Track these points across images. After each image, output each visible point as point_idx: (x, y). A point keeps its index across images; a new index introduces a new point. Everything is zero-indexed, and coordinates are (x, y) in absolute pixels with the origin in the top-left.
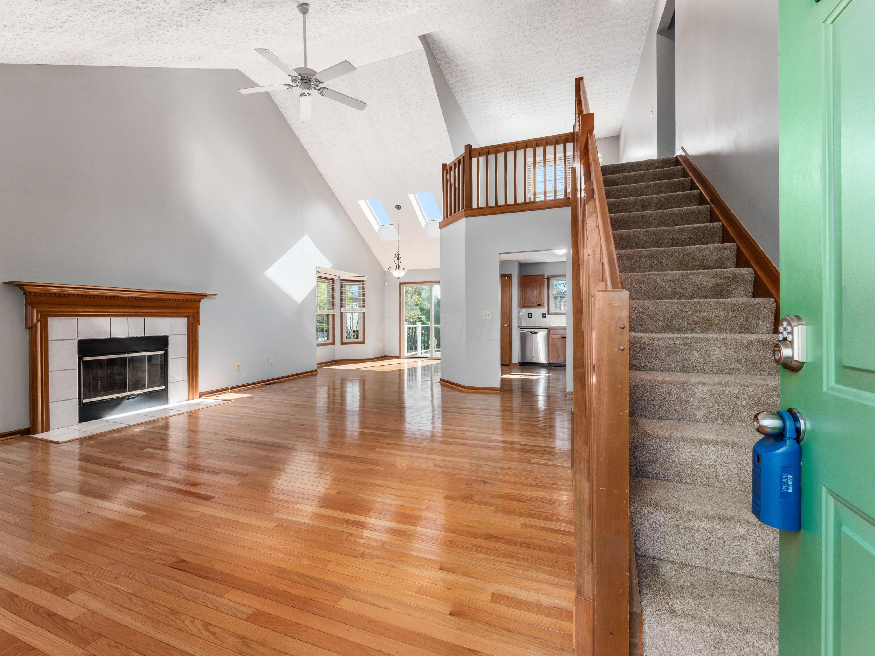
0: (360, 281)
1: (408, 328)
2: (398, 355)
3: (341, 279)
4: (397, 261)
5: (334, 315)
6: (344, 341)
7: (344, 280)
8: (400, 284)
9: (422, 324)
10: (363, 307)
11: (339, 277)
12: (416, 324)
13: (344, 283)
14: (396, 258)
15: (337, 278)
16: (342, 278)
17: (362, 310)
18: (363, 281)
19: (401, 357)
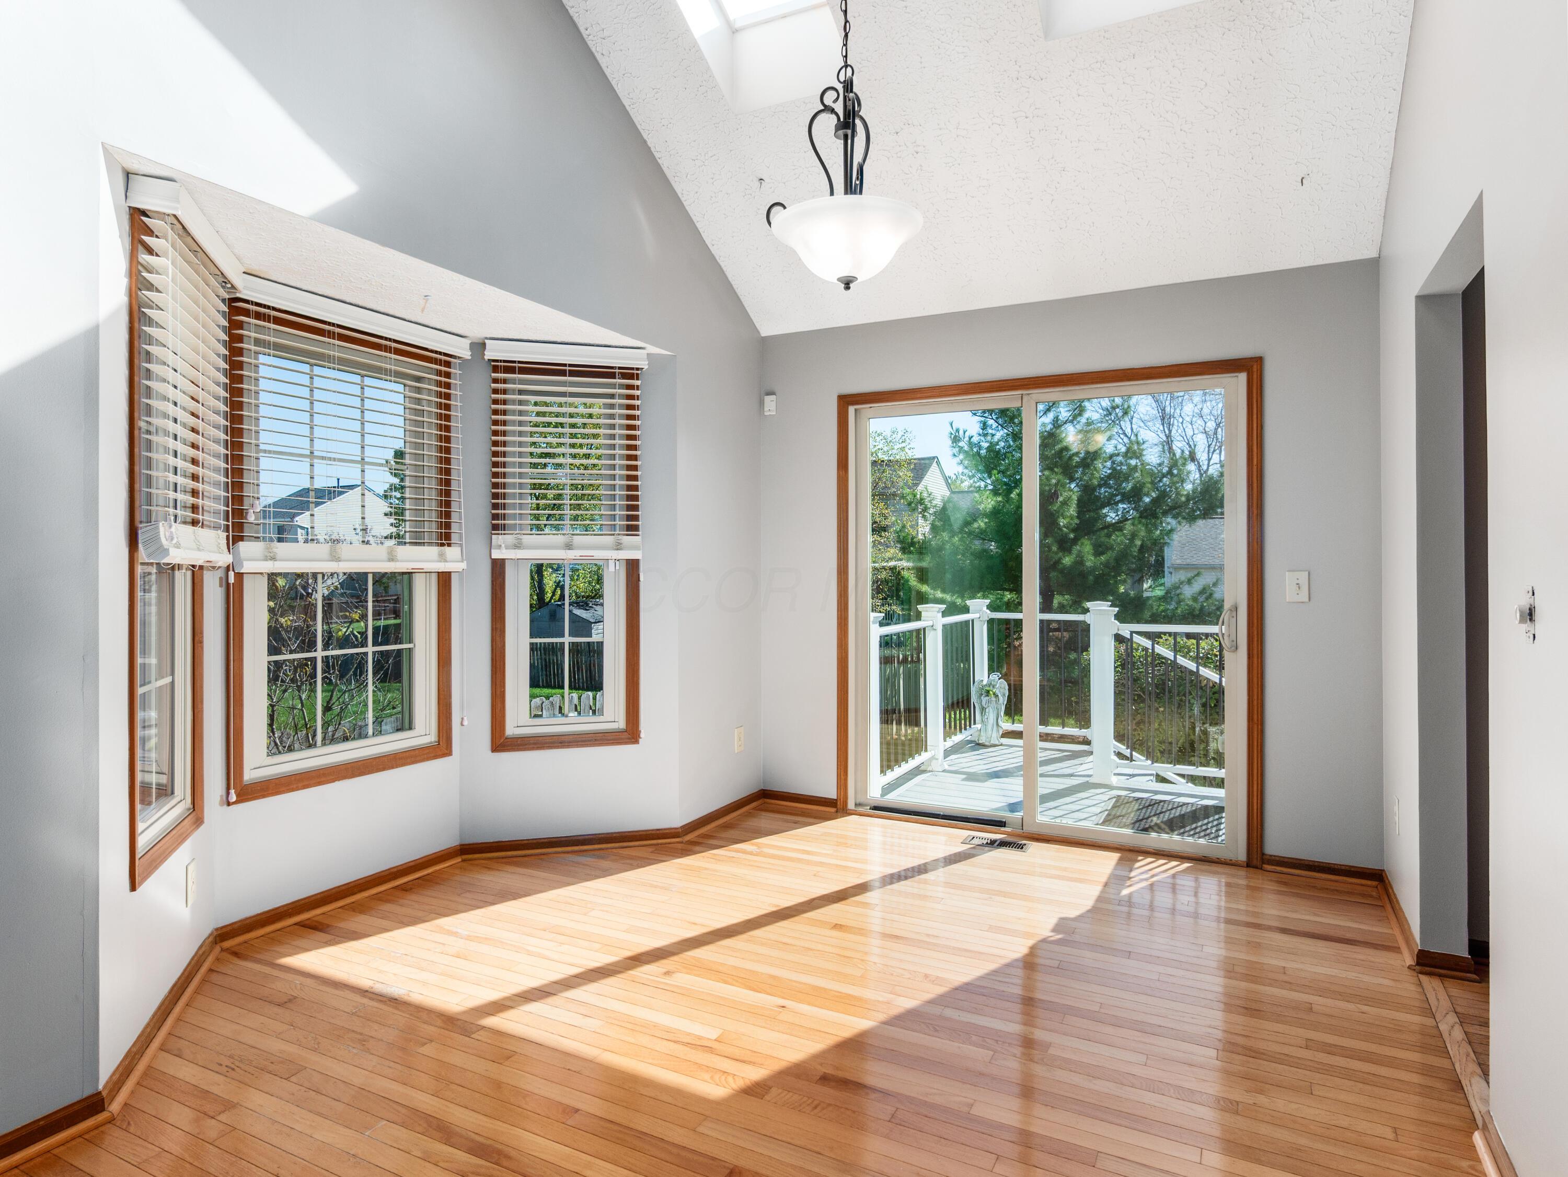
0: (606, 372)
1: (886, 642)
2: (831, 792)
3: (489, 355)
4: (833, 149)
5: (444, 580)
6: (511, 730)
7: (509, 367)
8: (846, 401)
9: (945, 614)
10: (632, 529)
11: (479, 346)
12: (918, 617)
13: (516, 382)
14: (827, 123)
15: (466, 354)
16: (494, 352)
17: (618, 547)
18: (629, 374)
19: (851, 805)
